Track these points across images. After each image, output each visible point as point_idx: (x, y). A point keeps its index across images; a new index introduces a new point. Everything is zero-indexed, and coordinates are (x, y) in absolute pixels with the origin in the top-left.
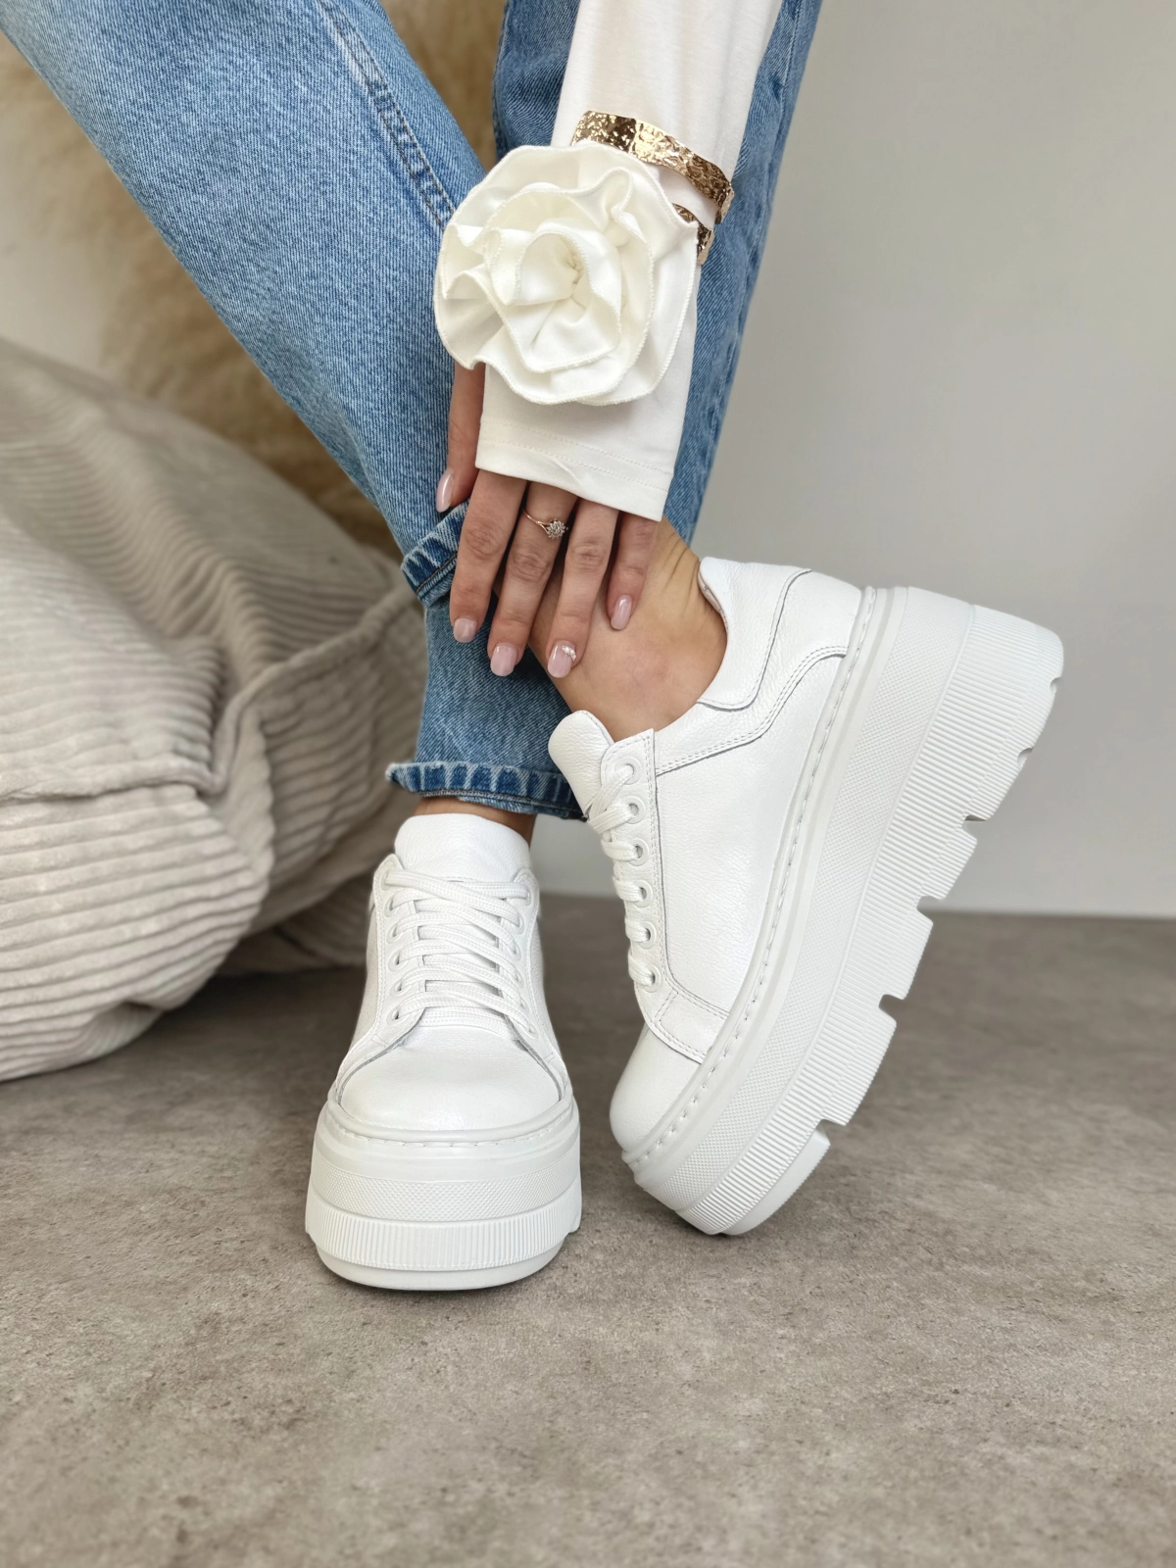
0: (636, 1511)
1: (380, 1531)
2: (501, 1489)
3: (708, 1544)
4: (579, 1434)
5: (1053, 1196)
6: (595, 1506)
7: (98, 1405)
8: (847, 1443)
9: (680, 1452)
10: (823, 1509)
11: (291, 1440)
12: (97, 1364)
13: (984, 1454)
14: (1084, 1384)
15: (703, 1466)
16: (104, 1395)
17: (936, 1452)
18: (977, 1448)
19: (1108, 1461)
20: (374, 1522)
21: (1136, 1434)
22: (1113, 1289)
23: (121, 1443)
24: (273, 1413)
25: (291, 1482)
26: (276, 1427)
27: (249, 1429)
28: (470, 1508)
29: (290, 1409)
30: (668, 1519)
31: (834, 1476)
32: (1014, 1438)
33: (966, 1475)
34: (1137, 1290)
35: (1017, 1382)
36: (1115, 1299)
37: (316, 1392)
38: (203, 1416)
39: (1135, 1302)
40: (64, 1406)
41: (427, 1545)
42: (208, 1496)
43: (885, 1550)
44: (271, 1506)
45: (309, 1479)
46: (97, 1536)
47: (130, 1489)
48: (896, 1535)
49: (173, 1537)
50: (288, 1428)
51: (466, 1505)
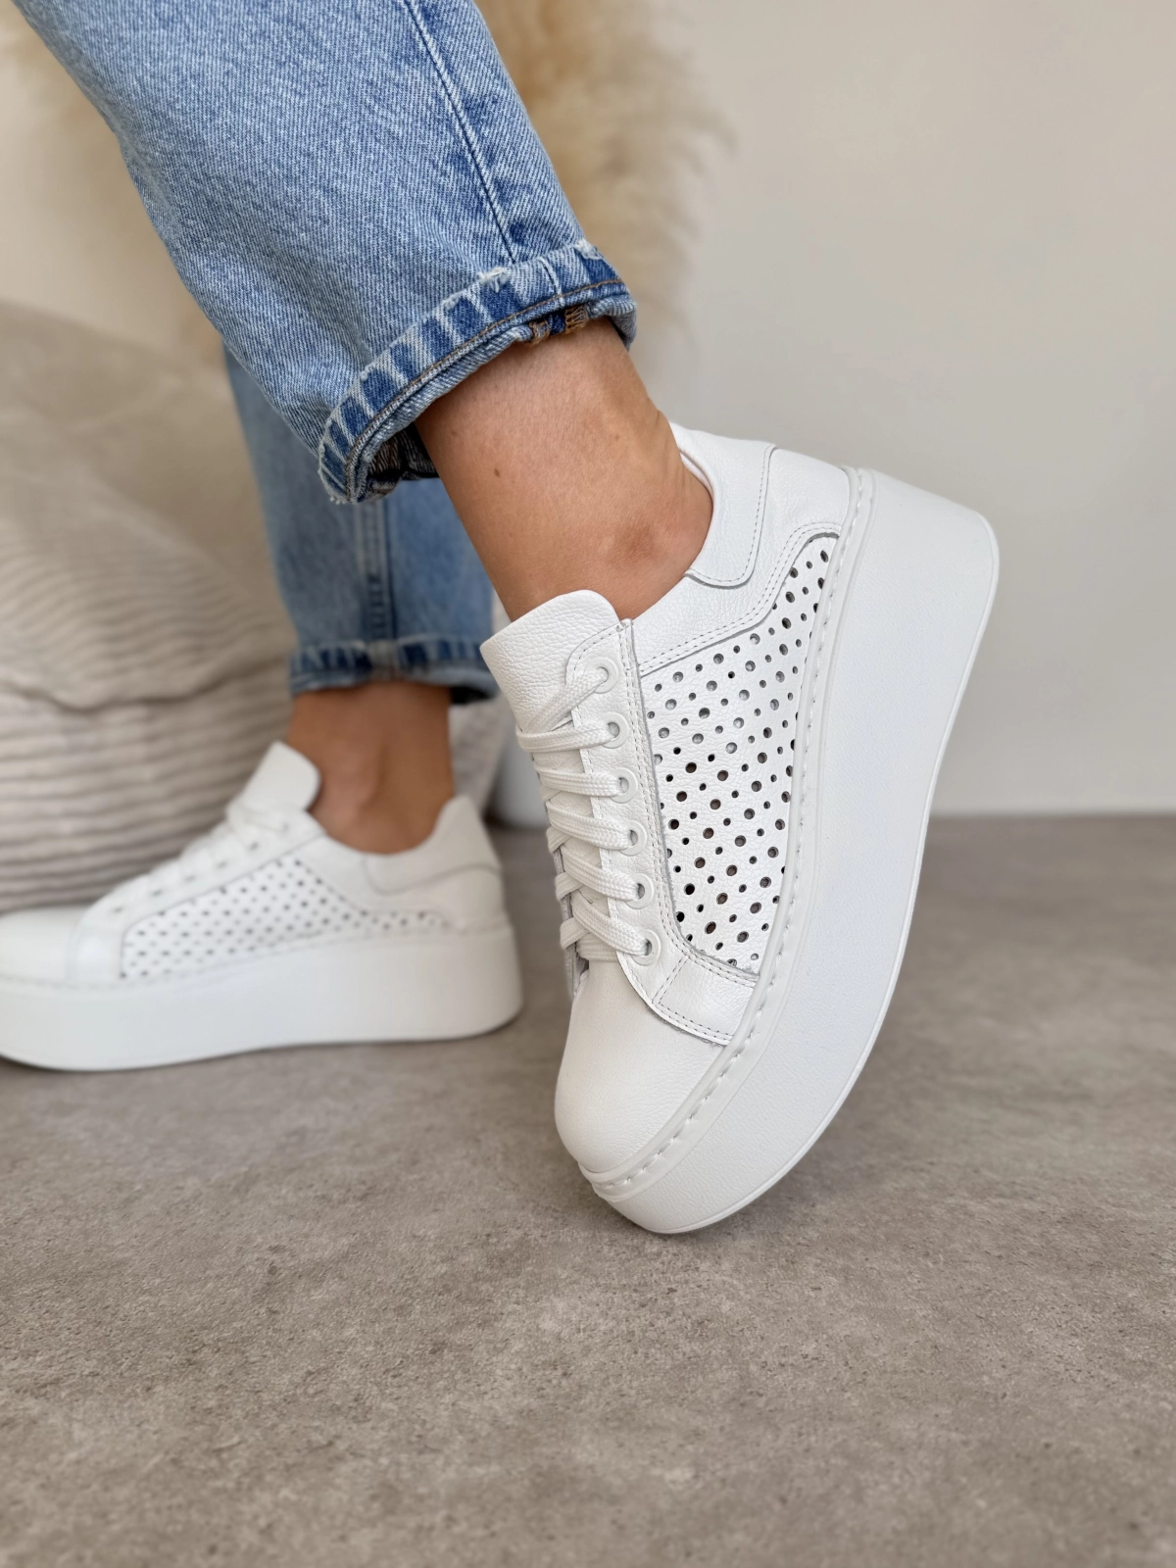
1: (434, 1263)
2: (537, 1233)
7: (204, 1190)
11: (363, 1208)
16: (209, 1183)
20: (431, 1257)
23: (224, 1213)
24: (349, 1190)
25: (362, 1234)
26: (351, 1199)
27: (329, 1201)
28: (509, 1246)
29: (363, 1187)
37: (385, 1175)
38: (291, 1194)
40: (176, 1192)
41: (473, 1271)
42: (295, 1245)
43: (853, 1267)
44: (346, 1250)
45: (377, 1231)
46: (205, 1272)
47: (231, 1242)
48: (864, 1258)
49: (266, 1271)
50: (361, 1199)
51: (506, 1244)
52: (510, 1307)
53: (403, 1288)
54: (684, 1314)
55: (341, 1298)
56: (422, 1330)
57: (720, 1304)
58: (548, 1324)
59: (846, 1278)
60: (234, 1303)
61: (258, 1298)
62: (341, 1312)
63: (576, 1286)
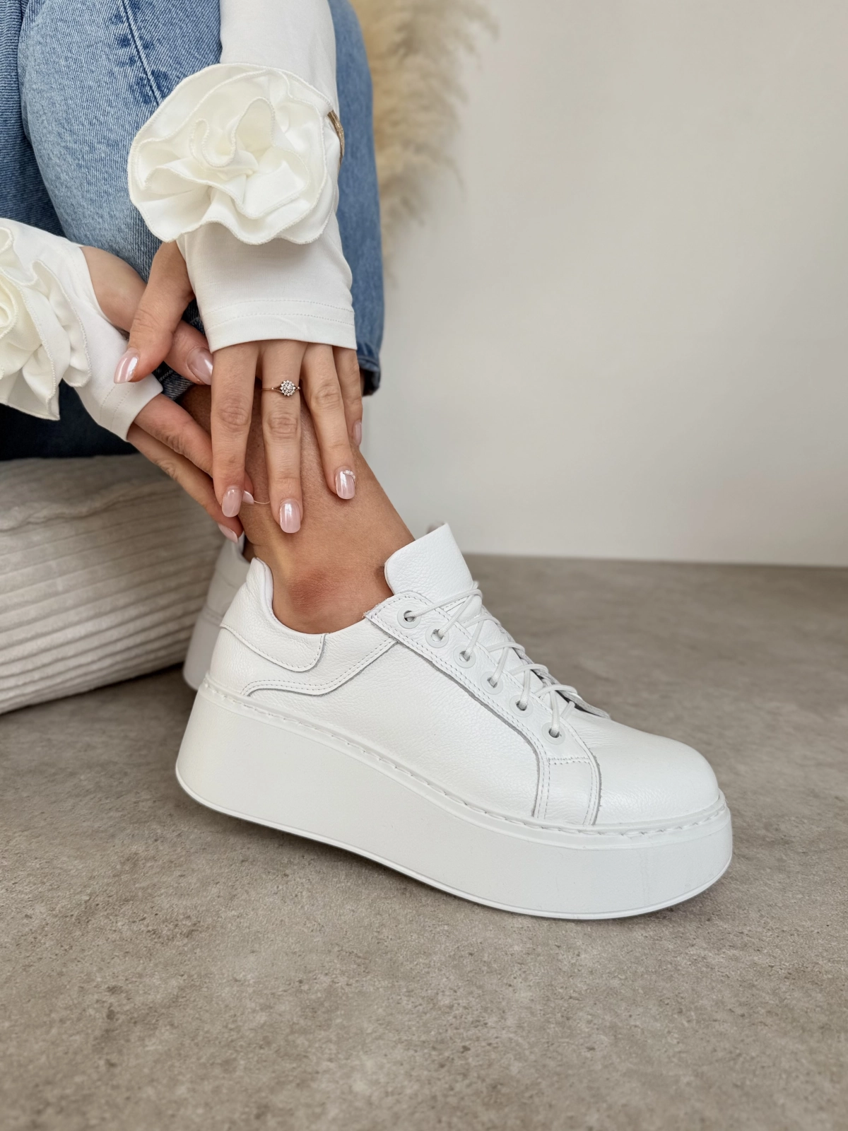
0: (440, 997)
1: (254, 1011)
2: (342, 980)
3: (491, 1021)
4: (398, 941)
5: (742, 768)
6: (410, 993)
7: (50, 920)
8: (592, 947)
9: (471, 954)
10: (574, 995)
11: (190, 945)
12: (49, 890)
13: (693, 955)
14: (763, 904)
15: (488, 964)
16: (54, 912)
17: (657, 953)
18: (687, 951)
19: (781, 960)
20: (251, 1005)
21: (802, 941)
22: (785, 836)
23: (67, 947)
24: (176, 925)
25: (190, 976)
26: (179, 936)
27: (159, 937)
28: (319, 995)
29: (189, 924)
30: (463, 1002)
31: (583, 971)
32: (713, 944)
33: (679, 970)
34: (802, 836)
35: (716, 903)
36: (787, 843)
37: (207, 910)
38: (126, 927)
39: (801, 845)
40: (25, 921)
41: (289, 1021)
42: (130, 986)
43: (620, 1025)
44: (175, 993)
45: (203, 973)
46: (49, 1015)
47: (74, 981)
48: (628, 1014)
49: (104, 1015)
50: (187, 937)
51: (316, 993)
52: (325, 1065)
53: (227, 1039)
54: (479, 1077)
55: (173, 1049)
56: (246, 1090)
57: (509, 1065)
58: (360, 1086)
59: (615, 1036)
60: (75, 1053)
61: (97, 1049)
62: (173, 1066)
63: (381, 1042)
